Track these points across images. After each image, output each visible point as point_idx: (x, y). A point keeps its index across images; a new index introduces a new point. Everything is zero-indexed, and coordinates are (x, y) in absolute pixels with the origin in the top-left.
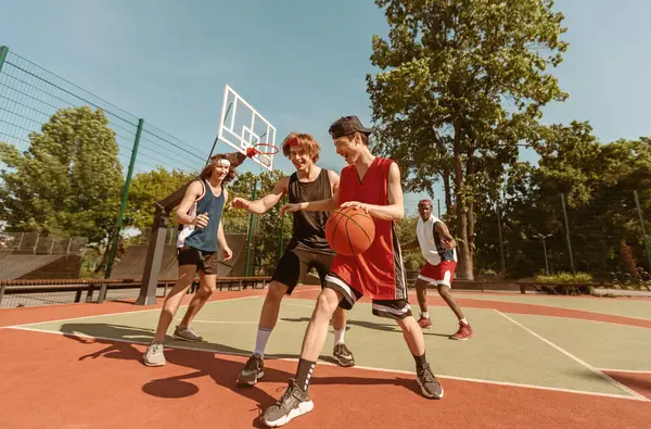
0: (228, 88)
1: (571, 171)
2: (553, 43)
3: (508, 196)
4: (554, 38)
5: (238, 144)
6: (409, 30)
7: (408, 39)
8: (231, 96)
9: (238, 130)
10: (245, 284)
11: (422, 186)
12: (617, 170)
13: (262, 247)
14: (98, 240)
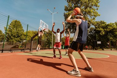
0: (41, 20)
1: (101, 29)
2: (97, 6)
3: (89, 34)
4: (97, 5)
5: (43, 28)
6: (71, 4)
7: (71, 6)
8: (41, 21)
9: (42, 26)
10: (45, 49)
11: (73, 32)
12: (110, 28)
13: (47, 43)
14: (20, 42)
